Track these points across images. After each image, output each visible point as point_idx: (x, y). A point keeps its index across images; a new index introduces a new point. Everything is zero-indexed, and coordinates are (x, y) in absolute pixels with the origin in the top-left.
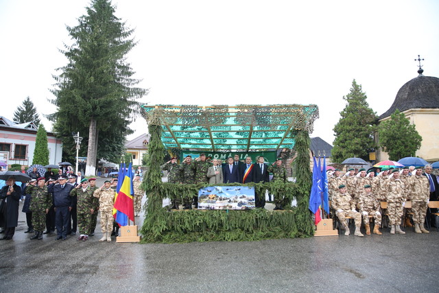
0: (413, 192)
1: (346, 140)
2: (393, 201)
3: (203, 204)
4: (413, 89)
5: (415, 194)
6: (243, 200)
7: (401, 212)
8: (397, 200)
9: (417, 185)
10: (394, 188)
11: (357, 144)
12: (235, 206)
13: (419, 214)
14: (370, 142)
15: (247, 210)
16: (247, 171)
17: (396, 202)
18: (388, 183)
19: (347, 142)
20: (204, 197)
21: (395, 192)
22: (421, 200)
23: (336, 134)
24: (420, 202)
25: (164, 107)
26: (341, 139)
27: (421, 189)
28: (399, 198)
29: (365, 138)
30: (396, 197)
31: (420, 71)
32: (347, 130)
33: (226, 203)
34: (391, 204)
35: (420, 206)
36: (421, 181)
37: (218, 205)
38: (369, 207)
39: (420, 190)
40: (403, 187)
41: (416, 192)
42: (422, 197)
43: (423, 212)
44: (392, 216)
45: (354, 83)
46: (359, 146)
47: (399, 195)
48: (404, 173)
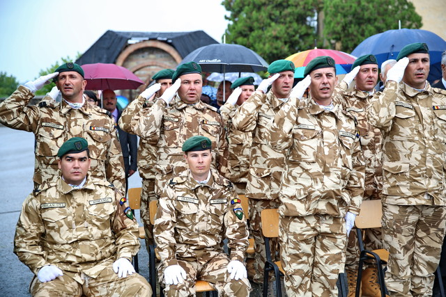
0: (388, 164)
1: (251, 29)
2: (301, 209)
5: (398, 174)
7: (336, 259)
8: (322, 206)
9: (405, 131)
10: (309, 148)
11: (277, 38)
13: (412, 262)
14: (307, 35)
17: (317, 215)
18: (287, 126)
19: (254, 34)
21: (316, 168)
22: (423, 201)
23: (229, 14)
24: (417, 209)
26: (240, 26)
27: (424, 148)
28: (328, 196)
29: (295, 25)
30: (318, 189)
32: (255, 5)
34: (296, 227)
35: (418, 224)
36: (426, 112)
38: (200, 241)
39: (417, 155)
40: (349, 141)
41: (403, 165)
42: (425, 183)
43: (429, 250)
44: (297, 279)
46: (279, 44)
47: (331, 182)
48: (359, 84)
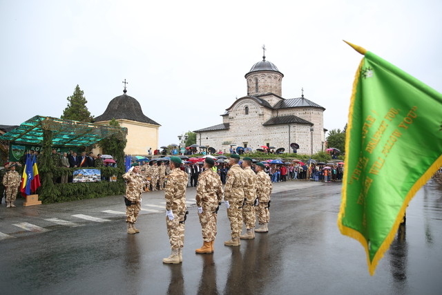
3: (75, 179)
4: (121, 104)
6: (95, 177)
12: (91, 180)
15: (97, 182)
16: (83, 161)
20: (76, 175)
25: (53, 118)
31: (125, 91)
33: (87, 178)
37: (83, 180)
45: (78, 88)
